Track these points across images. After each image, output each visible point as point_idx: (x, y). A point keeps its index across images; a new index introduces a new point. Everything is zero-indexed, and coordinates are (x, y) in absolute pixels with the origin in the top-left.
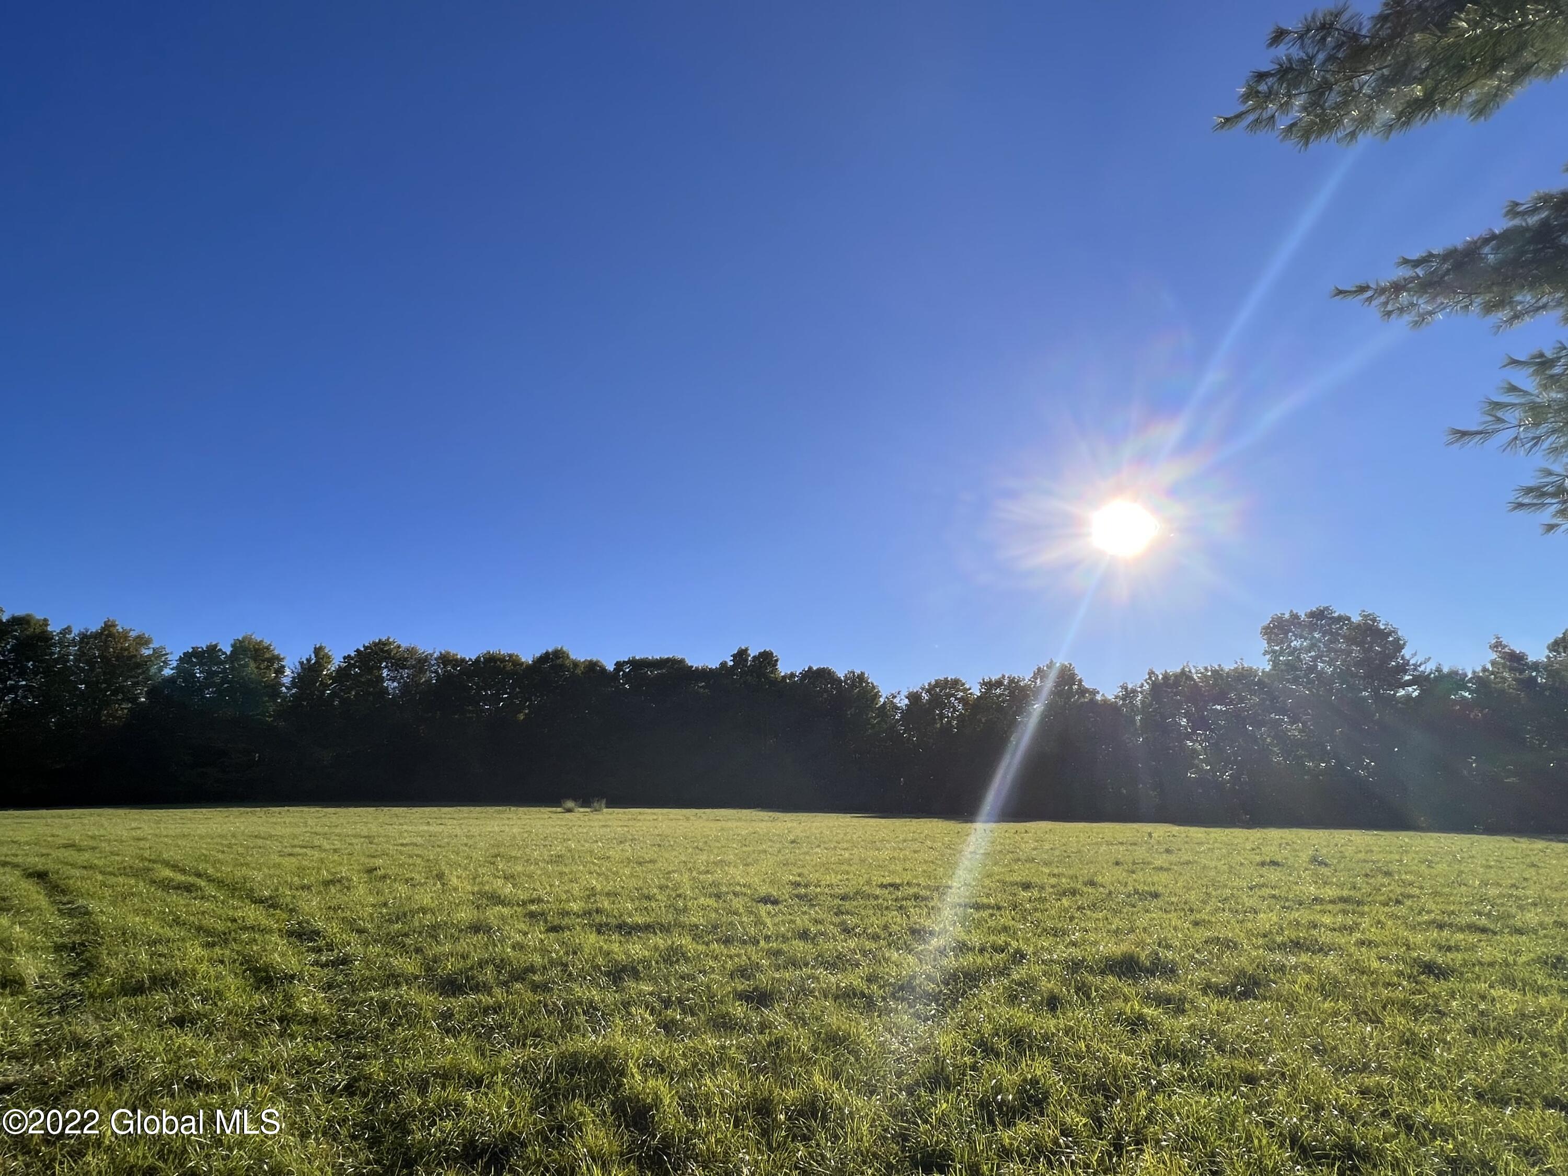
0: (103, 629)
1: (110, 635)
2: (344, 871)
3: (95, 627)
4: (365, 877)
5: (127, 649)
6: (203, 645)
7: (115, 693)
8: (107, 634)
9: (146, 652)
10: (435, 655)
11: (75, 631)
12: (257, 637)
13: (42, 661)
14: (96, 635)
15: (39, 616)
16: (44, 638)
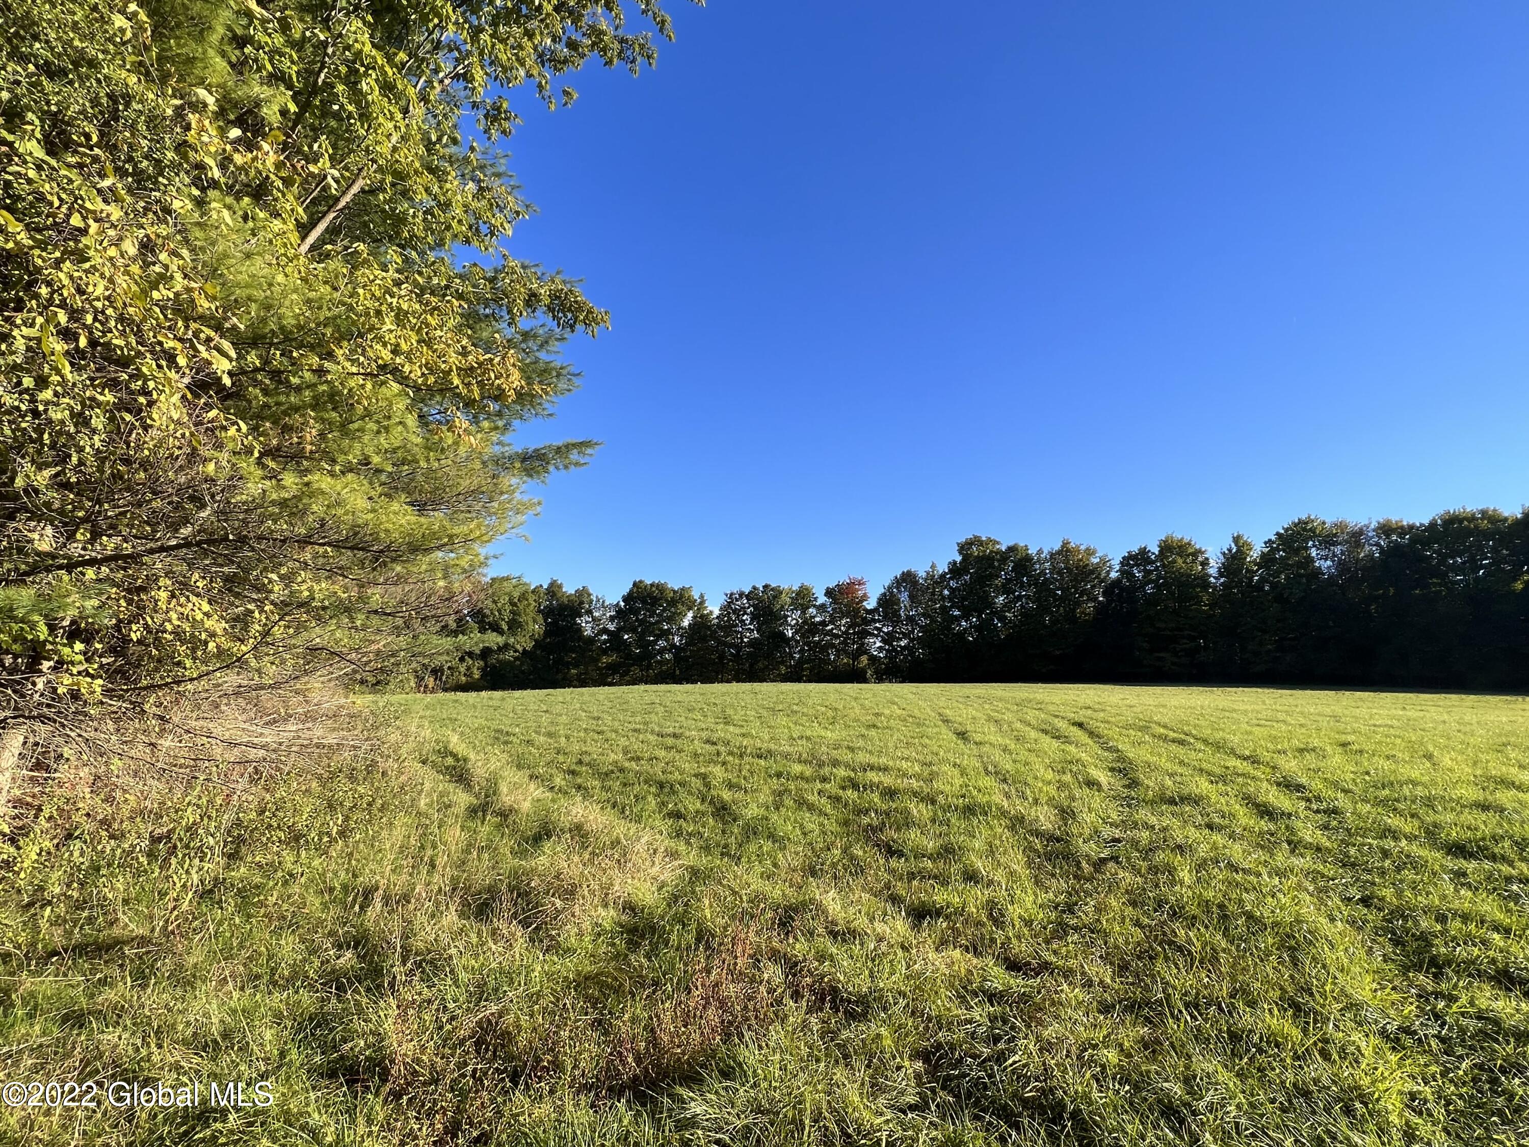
0: (1063, 547)
1: (1068, 550)
2: (1316, 743)
3: (1057, 547)
4: (1340, 750)
5: (1081, 560)
6: (1135, 549)
7: (1081, 596)
8: (1065, 551)
9: (1095, 560)
10: (1372, 526)
11: (1046, 552)
12: (1178, 536)
13: (1032, 576)
14: (1059, 552)
15: (1022, 544)
16: (1028, 559)
